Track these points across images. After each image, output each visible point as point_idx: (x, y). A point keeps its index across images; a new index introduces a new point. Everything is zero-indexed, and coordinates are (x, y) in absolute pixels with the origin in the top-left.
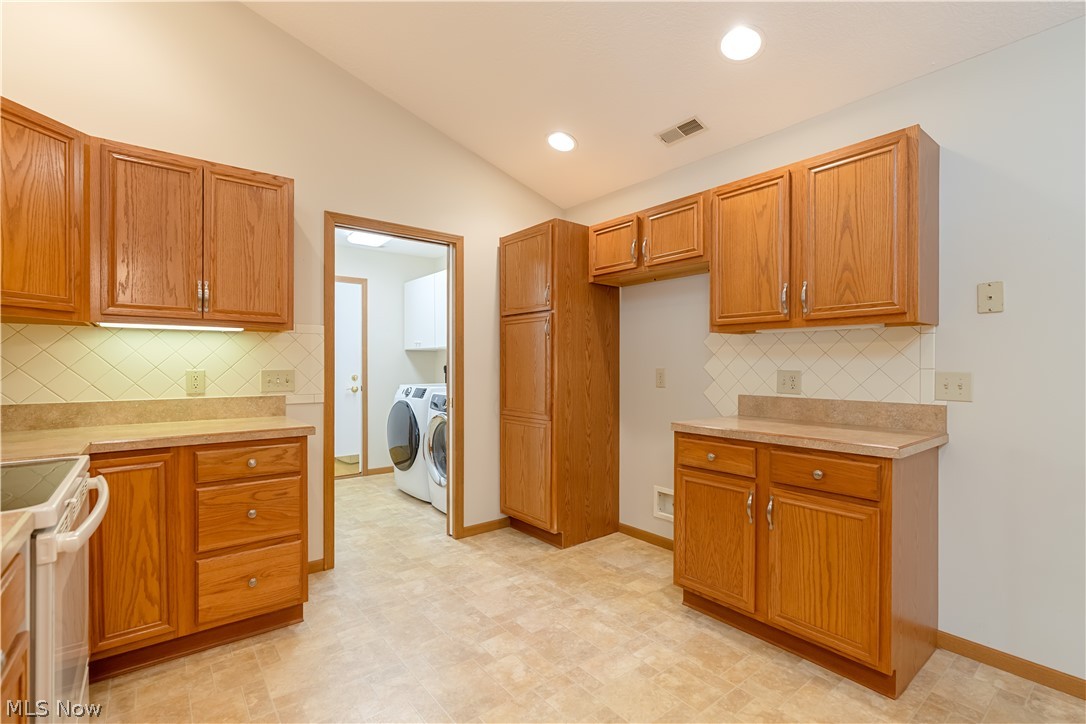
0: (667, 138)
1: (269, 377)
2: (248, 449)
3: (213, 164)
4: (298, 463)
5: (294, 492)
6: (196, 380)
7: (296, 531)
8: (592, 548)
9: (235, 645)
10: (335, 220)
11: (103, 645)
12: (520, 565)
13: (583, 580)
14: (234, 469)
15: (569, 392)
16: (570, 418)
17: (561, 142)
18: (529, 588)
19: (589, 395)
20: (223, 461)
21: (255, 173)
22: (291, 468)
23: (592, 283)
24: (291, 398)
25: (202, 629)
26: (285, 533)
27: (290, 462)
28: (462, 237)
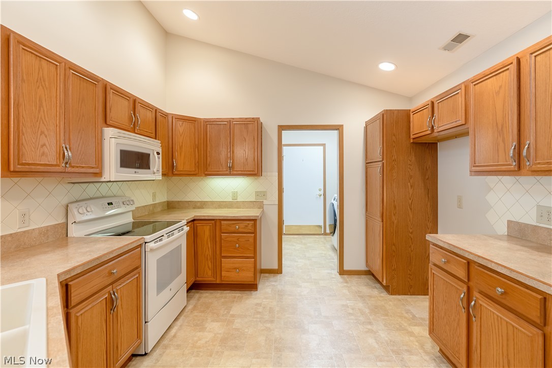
0: (447, 48)
1: (258, 194)
2: (236, 222)
3: (233, 119)
4: (253, 229)
5: (252, 240)
6: (235, 194)
7: (252, 255)
8: (409, 300)
9: (233, 292)
10: (281, 128)
11: (198, 279)
12: (359, 296)
13: (387, 315)
14: (232, 229)
15: (395, 207)
16: (396, 222)
17: (387, 67)
18: (353, 309)
19: (411, 209)
20: (229, 225)
21: (246, 119)
22: (250, 231)
23: (413, 143)
24: (265, 202)
25: (223, 282)
26: (248, 255)
27: (250, 229)
28: (343, 125)
